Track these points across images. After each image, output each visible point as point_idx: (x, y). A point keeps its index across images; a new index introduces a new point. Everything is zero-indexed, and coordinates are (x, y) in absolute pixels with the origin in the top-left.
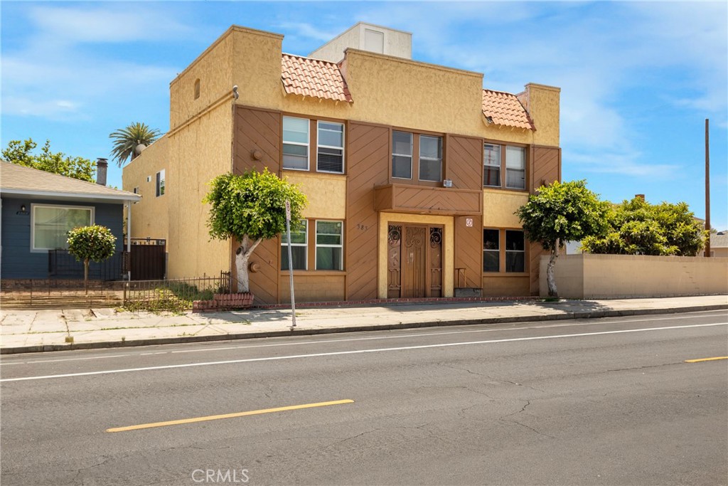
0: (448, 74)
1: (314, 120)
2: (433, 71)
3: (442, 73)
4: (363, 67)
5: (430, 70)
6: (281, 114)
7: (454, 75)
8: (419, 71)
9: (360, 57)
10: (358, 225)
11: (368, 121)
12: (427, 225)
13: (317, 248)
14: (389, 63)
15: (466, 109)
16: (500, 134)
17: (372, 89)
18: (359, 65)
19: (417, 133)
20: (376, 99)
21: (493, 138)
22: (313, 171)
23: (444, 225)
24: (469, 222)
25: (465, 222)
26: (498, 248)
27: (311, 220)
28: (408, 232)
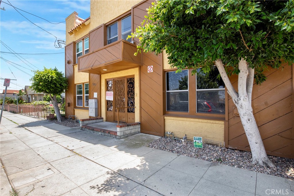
1: (83, 39)
6: (75, 43)
10: (93, 83)
11: (96, 27)
12: (125, 77)
19: (119, 19)
23: (134, 75)
24: (150, 69)
25: (147, 70)
26: (187, 88)
27: (83, 84)
28: (116, 84)
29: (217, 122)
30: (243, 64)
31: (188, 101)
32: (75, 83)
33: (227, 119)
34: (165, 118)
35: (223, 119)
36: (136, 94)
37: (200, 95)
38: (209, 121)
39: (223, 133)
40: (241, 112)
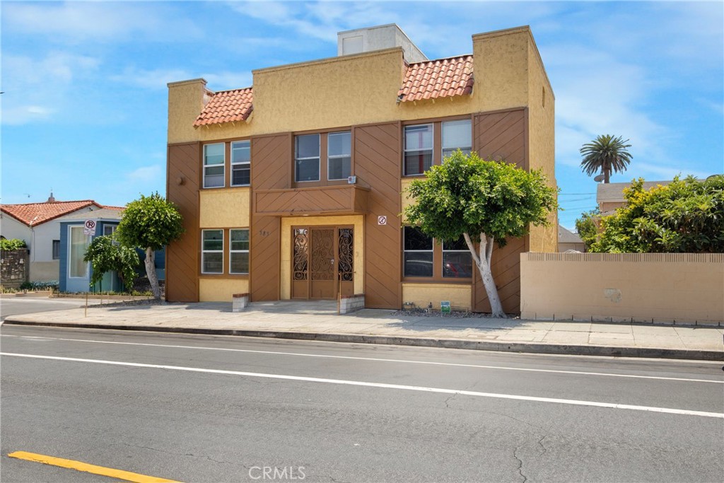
0: (355, 62)
1: (228, 142)
2: (338, 64)
3: (349, 62)
4: (266, 84)
5: (334, 64)
6: (201, 143)
7: (363, 61)
8: (322, 69)
9: (264, 75)
10: (261, 231)
11: (271, 132)
12: (334, 226)
13: (232, 253)
14: (291, 71)
15: (380, 93)
16: (426, 111)
17: (275, 101)
18: (263, 82)
19: (325, 132)
20: (279, 110)
21: (417, 118)
22: (228, 187)
23: (353, 225)
24: (382, 220)
25: (377, 220)
26: (431, 249)
27: (227, 230)
28: (315, 235)
29: (465, 286)
30: (483, 236)
31: (432, 260)
32: (201, 226)
33: (474, 283)
34: (404, 285)
35: (470, 283)
36: (357, 253)
37: (446, 257)
38: (456, 286)
39: (470, 297)
40: (483, 273)
